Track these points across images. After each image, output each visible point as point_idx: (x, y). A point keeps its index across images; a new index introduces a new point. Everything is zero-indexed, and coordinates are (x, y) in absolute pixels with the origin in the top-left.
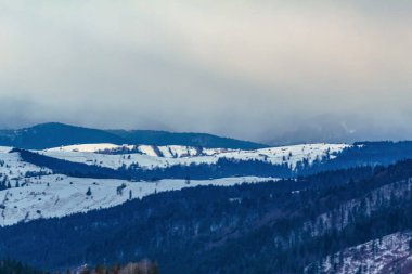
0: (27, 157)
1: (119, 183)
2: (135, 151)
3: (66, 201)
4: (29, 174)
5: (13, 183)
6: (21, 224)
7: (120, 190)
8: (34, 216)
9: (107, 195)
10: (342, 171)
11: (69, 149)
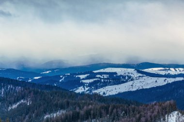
0: (139, 72)
1: (165, 78)
2: (169, 70)
3: (150, 84)
4: (139, 76)
5: (135, 79)
6: (137, 90)
7: (165, 80)
8: (141, 88)
9: (161, 82)
11: (150, 69)
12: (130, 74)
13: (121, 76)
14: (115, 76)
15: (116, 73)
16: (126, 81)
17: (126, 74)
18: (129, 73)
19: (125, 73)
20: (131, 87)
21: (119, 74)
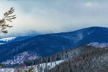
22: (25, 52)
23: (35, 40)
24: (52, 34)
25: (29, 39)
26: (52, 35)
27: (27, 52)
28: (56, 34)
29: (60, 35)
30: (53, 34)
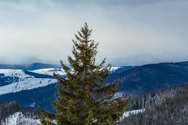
0: (27, 73)
1: (49, 79)
3: (34, 85)
4: (27, 78)
5: (20, 80)
7: (49, 81)
8: (25, 89)
9: (45, 82)
10: (118, 74)
11: (41, 70)
12: (18, 76)
13: (8, 77)
14: (2, 77)
15: (3, 75)
16: (11, 83)
17: (14, 75)
18: (16, 74)
19: (12, 75)
20: (15, 88)
21: (6, 75)
22: (118, 93)
23: (139, 72)
24: (170, 63)
25: (129, 70)
26: (170, 65)
27: (121, 94)
28: (176, 64)
29: (185, 65)
30: (172, 63)
